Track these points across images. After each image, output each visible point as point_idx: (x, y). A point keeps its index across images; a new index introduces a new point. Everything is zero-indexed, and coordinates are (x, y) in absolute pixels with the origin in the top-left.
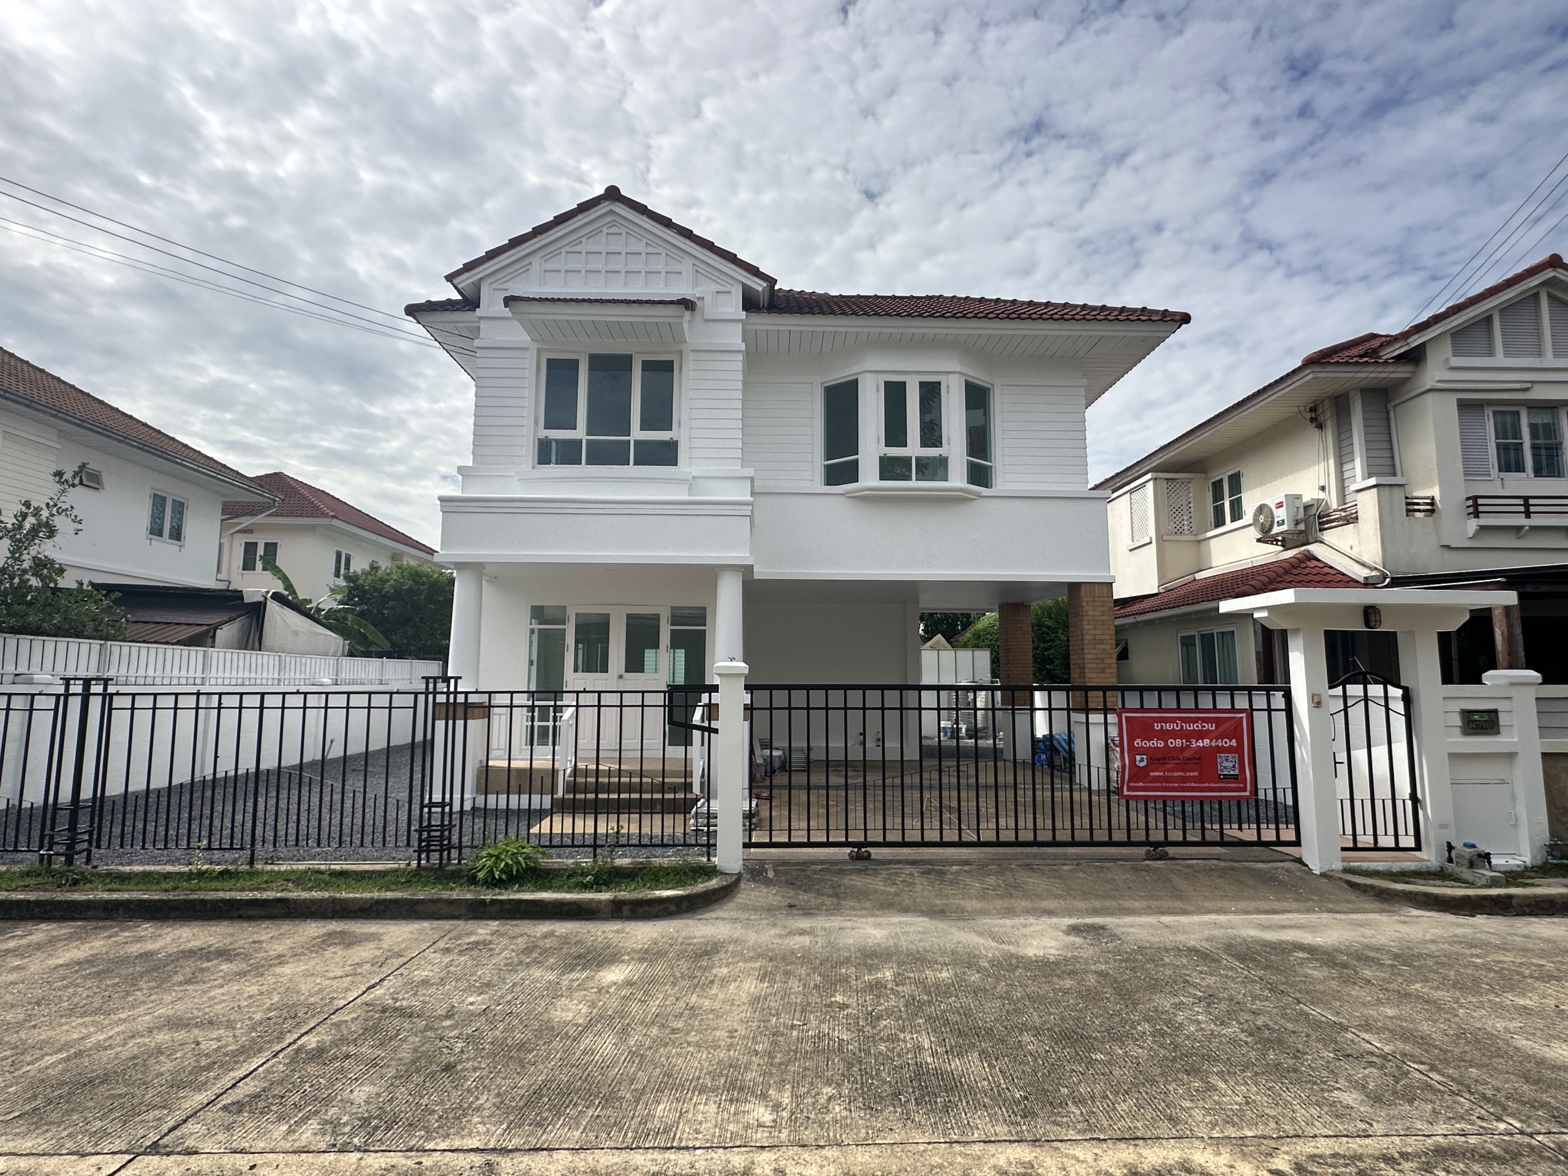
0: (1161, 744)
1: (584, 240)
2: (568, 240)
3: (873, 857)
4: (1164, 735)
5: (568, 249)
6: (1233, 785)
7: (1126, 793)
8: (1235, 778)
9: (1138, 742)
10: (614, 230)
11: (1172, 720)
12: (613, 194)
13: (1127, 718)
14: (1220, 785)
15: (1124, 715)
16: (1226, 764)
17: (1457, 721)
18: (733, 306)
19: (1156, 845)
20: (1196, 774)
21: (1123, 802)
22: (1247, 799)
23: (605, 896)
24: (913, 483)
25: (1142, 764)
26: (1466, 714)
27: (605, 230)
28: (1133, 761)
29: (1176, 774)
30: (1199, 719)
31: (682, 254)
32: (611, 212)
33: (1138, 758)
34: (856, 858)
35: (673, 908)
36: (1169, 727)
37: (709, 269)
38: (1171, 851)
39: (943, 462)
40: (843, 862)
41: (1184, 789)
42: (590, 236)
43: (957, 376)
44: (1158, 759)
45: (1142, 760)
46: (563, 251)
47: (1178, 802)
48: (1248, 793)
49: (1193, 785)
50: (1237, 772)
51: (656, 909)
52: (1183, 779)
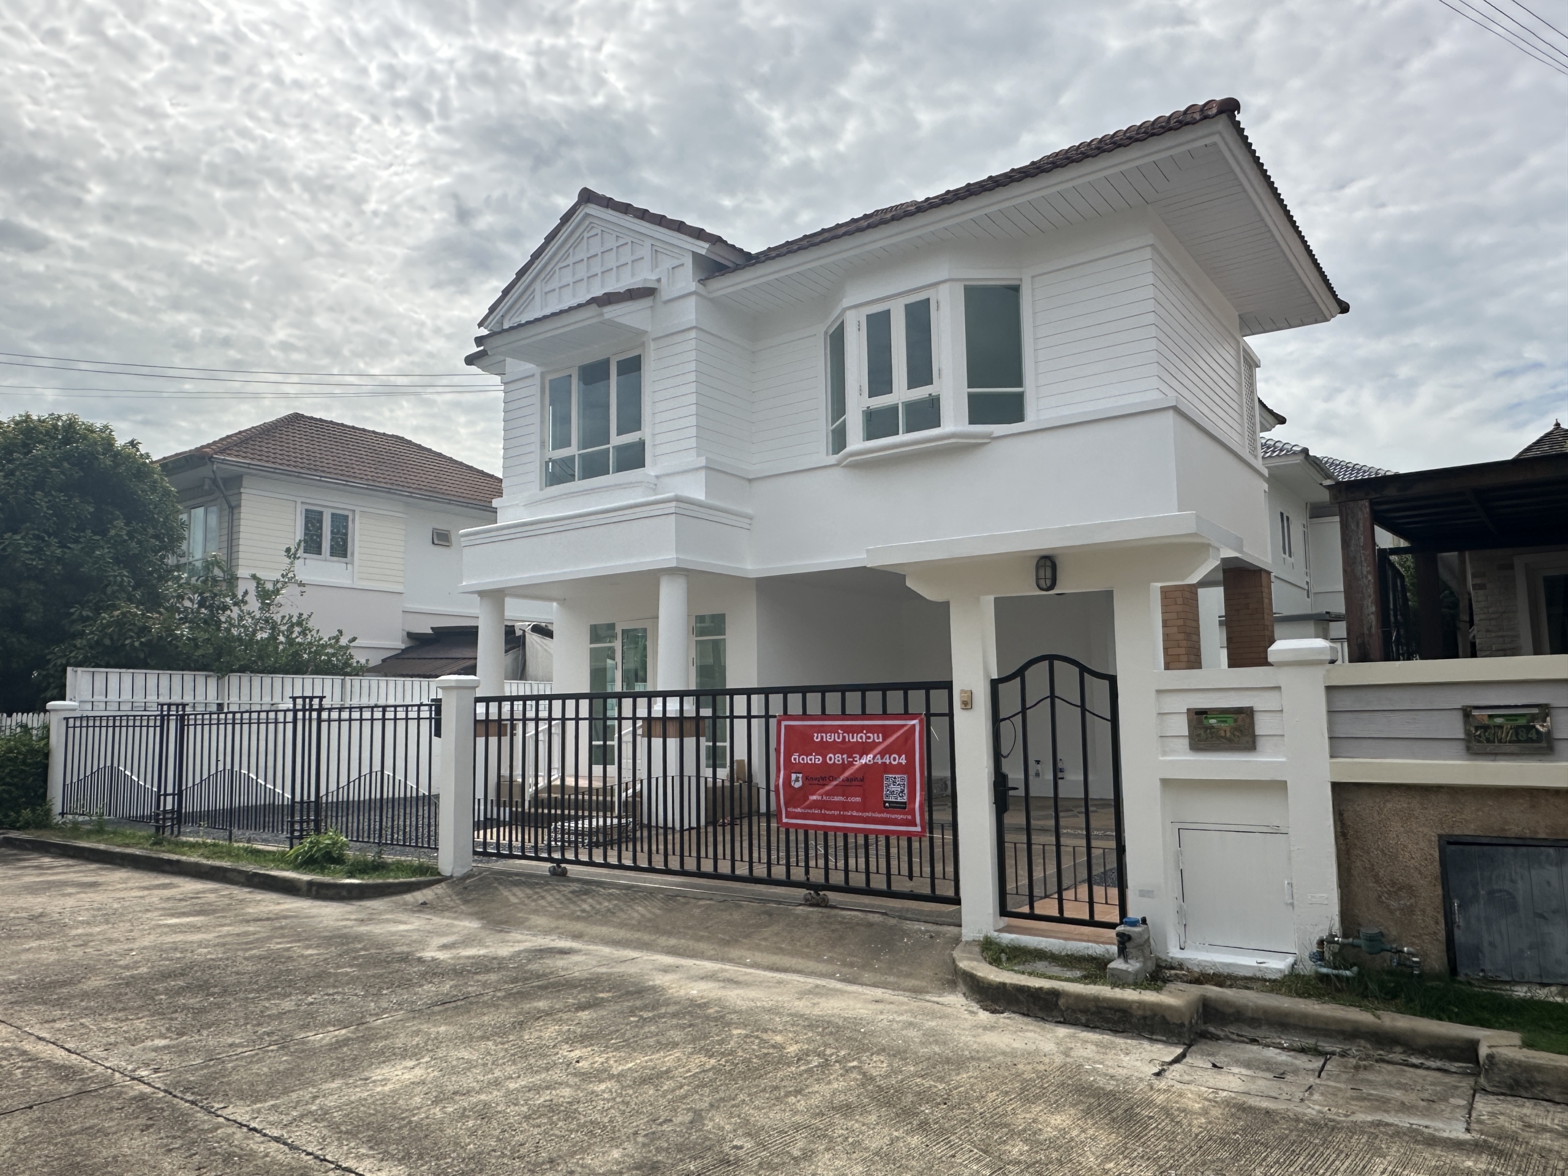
0: (819, 760)
1: (571, 250)
2: (556, 259)
3: (569, 874)
4: (824, 748)
5: (561, 265)
6: (900, 817)
7: (785, 820)
8: (901, 807)
9: (795, 758)
10: (592, 233)
11: (833, 730)
12: (587, 196)
13: (786, 726)
14: (885, 815)
15: (784, 723)
16: (893, 788)
17: (1181, 726)
18: (686, 280)
19: (816, 888)
20: (858, 799)
21: (783, 830)
22: (920, 835)
23: (306, 877)
24: (902, 437)
25: (798, 785)
26: (1198, 716)
27: (586, 235)
28: (787, 780)
29: (836, 799)
30: (863, 727)
31: (642, 238)
32: (587, 215)
33: (794, 776)
34: (553, 873)
35: (344, 893)
36: (830, 738)
37: (666, 247)
38: (832, 896)
39: (934, 403)
40: (542, 877)
41: (844, 819)
42: (575, 246)
43: (947, 286)
44: (817, 777)
45: (797, 780)
46: (557, 268)
47: (840, 835)
48: (918, 829)
49: (855, 814)
50: (905, 799)
51: (331, 892)
52: (845, 806)
